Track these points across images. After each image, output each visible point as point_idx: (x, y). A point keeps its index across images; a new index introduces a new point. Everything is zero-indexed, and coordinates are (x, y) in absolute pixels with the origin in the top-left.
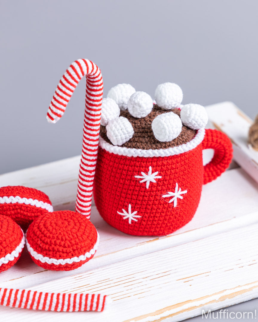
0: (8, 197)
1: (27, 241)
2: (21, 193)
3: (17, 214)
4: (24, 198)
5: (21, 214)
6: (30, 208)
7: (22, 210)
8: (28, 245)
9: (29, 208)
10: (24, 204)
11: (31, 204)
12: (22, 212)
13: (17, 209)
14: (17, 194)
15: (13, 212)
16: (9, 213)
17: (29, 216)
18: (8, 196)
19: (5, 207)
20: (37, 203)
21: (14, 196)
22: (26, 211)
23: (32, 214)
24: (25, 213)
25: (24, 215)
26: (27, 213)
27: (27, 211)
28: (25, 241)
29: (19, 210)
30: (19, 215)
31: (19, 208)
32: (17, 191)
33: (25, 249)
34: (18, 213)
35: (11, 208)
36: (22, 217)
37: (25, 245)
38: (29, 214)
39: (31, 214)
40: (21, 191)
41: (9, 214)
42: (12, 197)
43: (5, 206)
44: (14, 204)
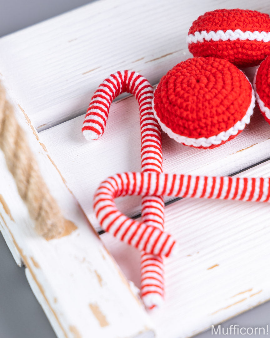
0: (225, 32)
2: (241, 24)
3: (237, 54)
4: (246, 32)
5: (243, 53)
6: (256, 45)
7: (245, 48)
8: (261, 103)
9: (254, 46)
10: (248, 40)
11: (258, 40)
12: (244, 51)
13: (237, 48)
14: (236, 26)
15: (231, 52)
16: (225, 53)
17: (253, 56)
18: (225, 30)
19: (220, 47)
20: (265, 36)
21: (233, 30)
22: (250, 49)
23: (258, 52)
24: (249, 52)
25: (248, 55)
26: (251, 52)
27: (252, 50)
29: (240, 50)
30: (240, 55)
31: (240, 47)
32: (236, 22)
34: (239, 53)
35: (229, 47)
36: (245, 57)
38: (254, 53)
39: (257, 53)
40: (241, 21)
41: (226, 55)
42: (229, 31)
43: (221, 45)
44: (234, 41)
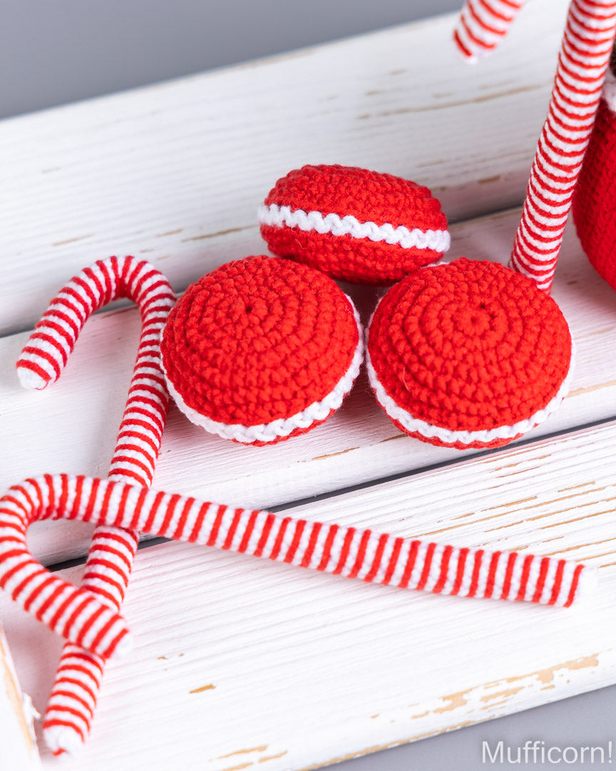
0: (324, 216)
1: (368, 355)
2: (360, 206)
3: (345, 262)
4: (367, 223)
5: (355, 263)
6: (384, 252)
7: (361, 255)
9: (379, 253)
10: (367, 239)
11: (388, 242)
12: (360, 259)
13: (346, 252)
14: (349, 208)
15: (333, 258)
16: (322, 258)
17: (378, 271)
18: (325, 212)
19: (311, 244)
20: (405, 236)
21: (341, 215)
22: (371, 258)
23: (389, 265)
24: (369, 263)
25: (366, 268)
26: (374, 263)
27: (375, 259)
28: (364, 354)
29: (351, 256)
30: (351, 266)
31: (352, 250)
32: (351, 199)
33: (362, 381)
34: (348, 261)
35: (330, 247)
36: (360, 271)
37: (363, 368)
38: (379, 267)
39: (386, 266)
40: (361, 199)
41: (321, 261)
42: (333, 217)
43: (313, 241)
44: (339, 237)
